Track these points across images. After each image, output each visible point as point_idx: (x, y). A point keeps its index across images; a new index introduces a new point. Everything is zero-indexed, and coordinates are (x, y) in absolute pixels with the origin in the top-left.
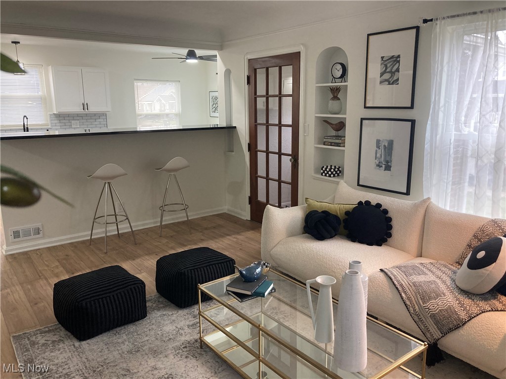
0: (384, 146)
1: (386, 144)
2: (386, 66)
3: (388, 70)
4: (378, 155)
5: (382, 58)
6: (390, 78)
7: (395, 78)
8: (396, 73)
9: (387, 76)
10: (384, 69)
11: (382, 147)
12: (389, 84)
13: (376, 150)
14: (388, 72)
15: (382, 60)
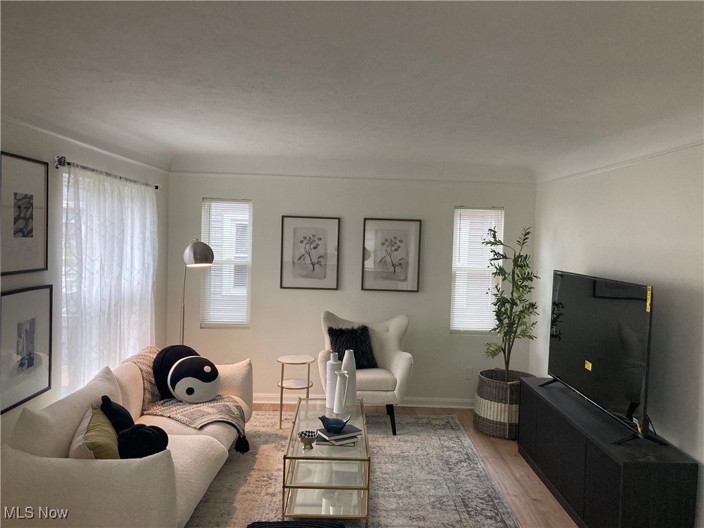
0: (26, 330)
1: (28, 328)
2: (20, 207)
3: (22, 215)
4: (20, 348)
5: (15, 194)
6: (24, 227)
7: (29, 228)
8: (30, 220)
9: (21, 224)
10: (18, 212)
11: (24, 335)
12: (24, 236)
13: (18, 341)
14: (21, 218)
15: (15, 198)
